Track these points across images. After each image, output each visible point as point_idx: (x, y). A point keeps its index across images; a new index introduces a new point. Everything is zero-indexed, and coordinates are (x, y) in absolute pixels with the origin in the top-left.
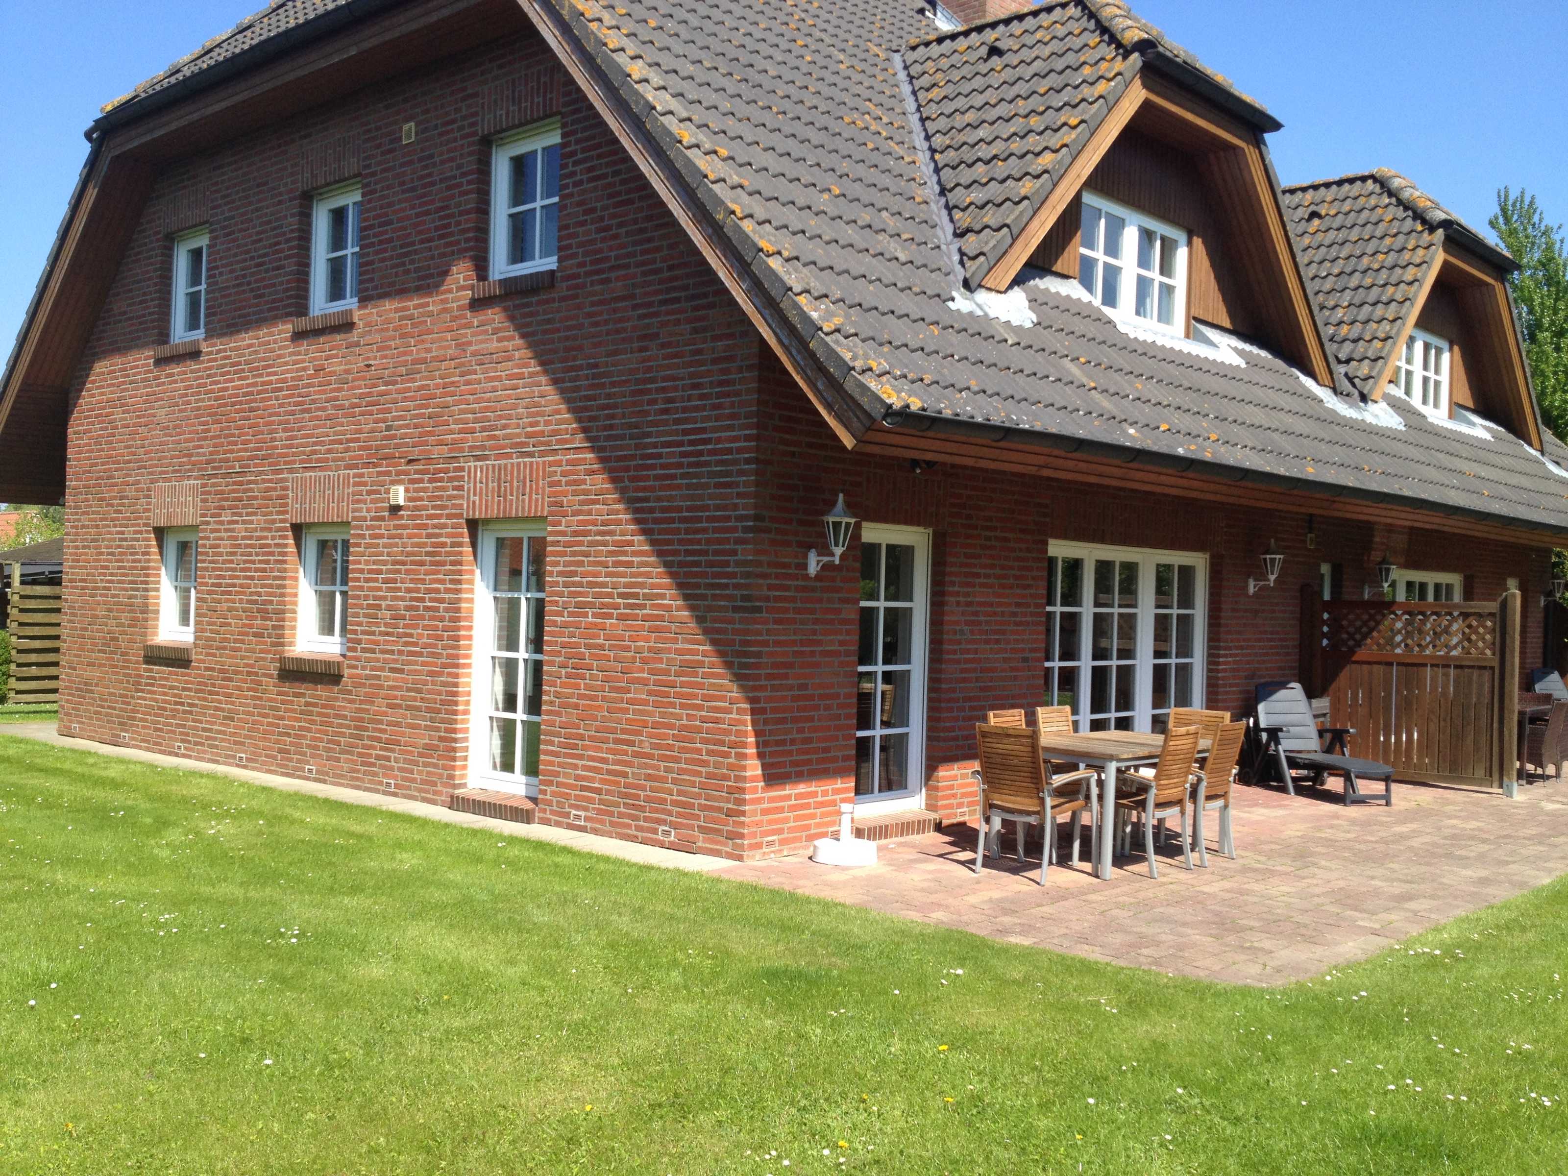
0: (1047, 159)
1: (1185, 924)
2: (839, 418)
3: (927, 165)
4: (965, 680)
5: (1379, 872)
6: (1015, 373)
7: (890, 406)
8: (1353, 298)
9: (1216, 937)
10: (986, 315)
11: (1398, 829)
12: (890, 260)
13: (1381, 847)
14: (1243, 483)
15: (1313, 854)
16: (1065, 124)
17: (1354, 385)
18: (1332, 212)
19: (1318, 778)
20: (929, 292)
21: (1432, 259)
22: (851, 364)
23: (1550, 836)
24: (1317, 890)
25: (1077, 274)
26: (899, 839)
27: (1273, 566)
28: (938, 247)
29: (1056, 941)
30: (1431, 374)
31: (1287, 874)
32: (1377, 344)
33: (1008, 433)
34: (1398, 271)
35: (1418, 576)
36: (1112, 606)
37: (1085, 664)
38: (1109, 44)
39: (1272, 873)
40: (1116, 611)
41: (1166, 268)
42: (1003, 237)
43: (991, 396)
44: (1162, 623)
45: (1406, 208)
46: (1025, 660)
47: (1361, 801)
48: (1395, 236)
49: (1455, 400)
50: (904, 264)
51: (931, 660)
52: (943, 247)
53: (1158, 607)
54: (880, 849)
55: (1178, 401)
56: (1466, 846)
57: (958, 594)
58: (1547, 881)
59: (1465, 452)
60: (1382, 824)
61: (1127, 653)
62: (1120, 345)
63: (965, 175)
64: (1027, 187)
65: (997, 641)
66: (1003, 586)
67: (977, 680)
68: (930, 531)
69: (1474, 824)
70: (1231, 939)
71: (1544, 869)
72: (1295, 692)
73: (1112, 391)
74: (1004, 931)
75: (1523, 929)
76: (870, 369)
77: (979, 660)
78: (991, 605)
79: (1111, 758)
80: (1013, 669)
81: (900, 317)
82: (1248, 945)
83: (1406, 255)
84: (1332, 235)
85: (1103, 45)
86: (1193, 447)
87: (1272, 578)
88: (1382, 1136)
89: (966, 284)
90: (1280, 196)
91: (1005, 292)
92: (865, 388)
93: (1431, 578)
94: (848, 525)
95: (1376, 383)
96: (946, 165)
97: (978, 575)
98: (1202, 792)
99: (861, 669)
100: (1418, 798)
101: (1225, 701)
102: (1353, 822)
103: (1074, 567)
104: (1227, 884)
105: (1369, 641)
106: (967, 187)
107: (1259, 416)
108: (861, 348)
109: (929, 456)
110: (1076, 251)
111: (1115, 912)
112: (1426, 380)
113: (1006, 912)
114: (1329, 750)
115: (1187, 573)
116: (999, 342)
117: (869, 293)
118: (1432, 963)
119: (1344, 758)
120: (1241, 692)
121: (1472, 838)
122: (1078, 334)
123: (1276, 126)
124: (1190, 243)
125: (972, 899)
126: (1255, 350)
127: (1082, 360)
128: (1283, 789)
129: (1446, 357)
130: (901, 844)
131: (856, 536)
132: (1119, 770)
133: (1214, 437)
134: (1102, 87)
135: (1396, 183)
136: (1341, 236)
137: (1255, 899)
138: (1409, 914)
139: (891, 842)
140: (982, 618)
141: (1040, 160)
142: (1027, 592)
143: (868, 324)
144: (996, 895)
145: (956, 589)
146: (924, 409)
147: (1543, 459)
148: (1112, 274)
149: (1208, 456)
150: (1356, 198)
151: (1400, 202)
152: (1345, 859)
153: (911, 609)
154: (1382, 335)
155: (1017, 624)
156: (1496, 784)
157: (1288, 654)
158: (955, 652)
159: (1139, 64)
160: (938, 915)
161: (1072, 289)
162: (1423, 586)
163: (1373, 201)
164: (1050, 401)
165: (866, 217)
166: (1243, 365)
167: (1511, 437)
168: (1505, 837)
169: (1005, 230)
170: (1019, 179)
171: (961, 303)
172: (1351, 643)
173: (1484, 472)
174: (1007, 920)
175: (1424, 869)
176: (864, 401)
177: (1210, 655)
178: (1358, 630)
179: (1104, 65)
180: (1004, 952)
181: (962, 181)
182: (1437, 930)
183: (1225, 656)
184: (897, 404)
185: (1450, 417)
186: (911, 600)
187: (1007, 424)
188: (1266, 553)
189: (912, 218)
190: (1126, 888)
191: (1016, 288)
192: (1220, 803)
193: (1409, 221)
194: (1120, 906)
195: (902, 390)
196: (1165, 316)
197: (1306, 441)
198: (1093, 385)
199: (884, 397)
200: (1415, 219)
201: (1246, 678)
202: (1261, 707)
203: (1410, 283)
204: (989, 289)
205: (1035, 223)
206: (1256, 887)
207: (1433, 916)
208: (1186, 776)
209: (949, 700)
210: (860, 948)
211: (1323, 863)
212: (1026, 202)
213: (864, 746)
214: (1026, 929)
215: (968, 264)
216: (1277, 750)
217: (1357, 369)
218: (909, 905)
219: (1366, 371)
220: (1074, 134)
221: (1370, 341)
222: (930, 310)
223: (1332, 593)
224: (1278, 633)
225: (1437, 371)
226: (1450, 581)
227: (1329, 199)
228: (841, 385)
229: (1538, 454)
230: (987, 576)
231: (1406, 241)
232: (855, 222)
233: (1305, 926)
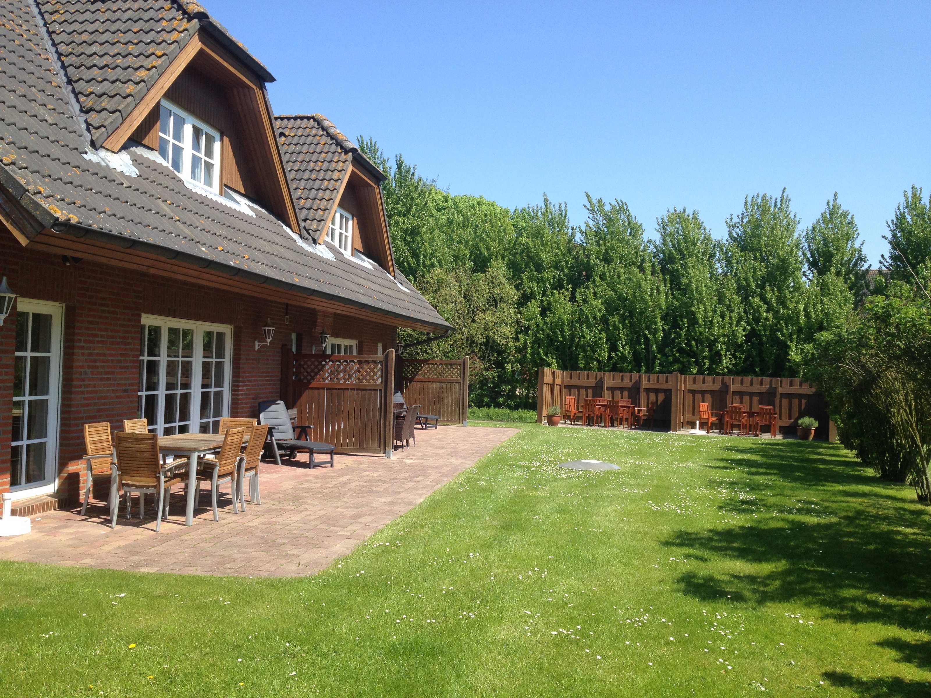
0: (142, 74)
1: (245, 546)
2: (15, 223)
3: (56, 63)
4: (87, 405)
5: (339, 504)
6: (131, 205)
7: (57, 219)
8: (306, 184)
9: (266, 551)
10: (108, 166)
11: (341, 479)
12: (41, 121)
13: (336, 490)
14: (264, 285)
15: (302, 498)
16: (153, 54)
17: (309, 234)
18: (292, 134)
19: (292, 455)
20: (71, 146)
21: (347, 168)
22: (26, 188)
23: (414, 477)
24: (312, 518)
25: (157, 148)
26: (41, 514)
27: (269, 334)
28: (72, 117)
29: (171, 567)
30: (343, 232)
31: (292, 510)
32: (320, 212)
33: (134, 243)
34: (329, 173)
35: (337, 341)
36: (178, 357)
37: (162, 393)
38: (178, 10)
39: (285, 511)
40: (180, 359)
41: (209, 153)
42: (116, 118)
43: (119, 219)
44: (206, 367)
45: (332, 139)
46: (126, 391)
47: (317, 466)
48: (327, 153)
49: (354, 247)
50: (51, 125)
51: (64, 392)
52: (74, 118)
53: (204, 357)
54: (33, 521)
55: (224, 234)
56: (377, 486)
57: (82, 348)
58: (421, 500)
59: (363, 275)
60: (332, 477)
61: (186, 386)
62: (188, 196)
63: (87, 75)
64: (130, 88)
65: (109, 379)
66: (112, 343)
67: (95, 404)
68: (64, 305)
69: (376, 474)
70: (274, 551)
71: (418, 494)
72: (280, 405)
73: (188, 223)
74: (136, 566)
75: (422, 526)
76: (40, 193)
77: (96, 392)
78: (104, 355)
79: (195, 450)
80: (117, 397)
81: (54, 160)
82: (285, 554)
83: (333, 165)
84: (292, 147)
85: (174, 10)
86: (237, 262)
87: (269, 341)
88: (405, 649)
89: (93, 144)
90: (273, 120)
91: (117, 153)
92: (37, 206)
93: (343, 342)
94: (10, 299)
95: (320, 234)
96: (71, 65)
97: (96, 336)
98: (244, 466)
99: (15, 399)
100: (345, 461)
101: (242, 413)
102: (317, 477)
103: (155, 332)
104: (261, 520)
105: (318, 376)
106: (88, 82)
107: (267, 247)
108: (31, 177)
109: (78, 255)
110: (157, 134)
111: (202, 545)
112: (341, 234)
113: (133, 553)
114: (298, 438)
115: (221, 336)
116: (118, 184)
117: (32, 141)
118: (386, 551)
119: (310, 442)
120: (251, 407)
121: (378, 481)
122: (163, 185)
123: (272, 79)
124: (222, 140)
125: (107, 548)
126: (259, 208)
127: (169, 202)
128: (275, 462)
129: (350, 223)
130: (43, 518)
131: (14, 307)
132: (199, 457)
133: (247, 257)
134: (174, 36)
135: (326, 124)
136: (298, 148)
137: (280, 527)
138: (362, 525)
139: (38, 516)
140: (99, 364)
141: (138, 73)
142: (128, 347)
143: (34, 161)
144: (122, 543)
145: (82, 344)
146: (80, 223)
147: (396, 281)
148: (178, 151)
149: (246, 268)
150: (304, 128)
151: (328, 135)
152: (320, 498)
153: (49, 358)
154: (323, 208)
155: (121, 368)
156: (382, 451)
157: (274, 385)
158: (80, 386)
159: (198, 26)
160: (87, 561)
161: (154, 156)
162: (339, 346)
163: (314, 131)
164: (156, 226)
165: (22, 89)
166: (255, 216)
167: (381, 268)
168: (394, 479)
169: (118, 113)
170: (125, 83)
171: (91, 156)
172: (309, 377)
173: (373, 286)
174: (135, 558)
175: (360, 500)
176: (37, 214)
177: (233, 386)
178: (312, 371)
179: (175, 22)
180: (144, 578)
181: (84, 77)
182: (381, 532)
183: (242, 386)
184: (62, 218)
185: (352, 255)
186: (49, 351)
187: (132, 238)
188: (265, 326)
189: (52, 95)
190: (203, 529)
191: (123, 151)
192: (253, 472)
193: (334, 146)
194: (205, 541)
195: (63, 209)
196: (208, 182)
197: (291, 263)
198: (177, 218)
199: (52, 212)
200: (337, 145)
201: (253, 399)
202: (262, 415)
203: (336, 181)
204: (108, 150)
205: (136, 112)
206: (279, 519)
207: (374, 525)
208: (236, 458)
209: (75, 419)
210: (44, 589)
211: (309, 502)
212: (130, 98)
213: (16, 451)
214: (150, 563)
215: (93, 131)
216: (271, 440)
217: (310, 225)
218: (64, 557)
219: (315, 227)
220: (160, 61)
221: (316, 210)
222: (72, 157)
223: (297, 350)
224: (269, 372)
225: (346, 231)
226: (352, 344)
227: (289, 126)
228: (18, 202)
229: (393, 278)
230: (102, 336)
231: (333, 157)
232: (15, 91)
233: (312, 539)
